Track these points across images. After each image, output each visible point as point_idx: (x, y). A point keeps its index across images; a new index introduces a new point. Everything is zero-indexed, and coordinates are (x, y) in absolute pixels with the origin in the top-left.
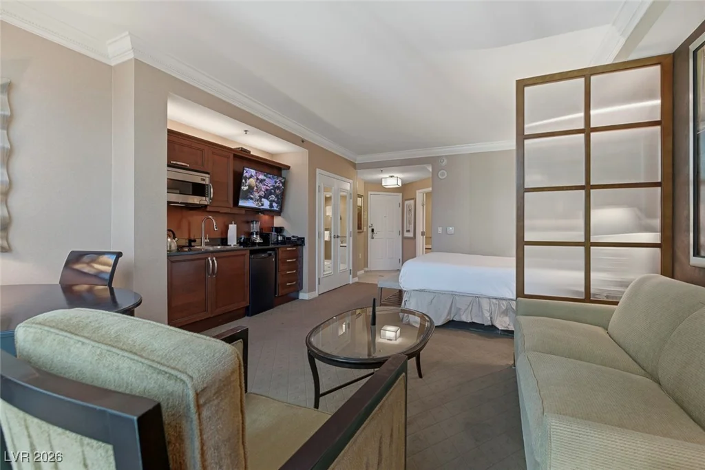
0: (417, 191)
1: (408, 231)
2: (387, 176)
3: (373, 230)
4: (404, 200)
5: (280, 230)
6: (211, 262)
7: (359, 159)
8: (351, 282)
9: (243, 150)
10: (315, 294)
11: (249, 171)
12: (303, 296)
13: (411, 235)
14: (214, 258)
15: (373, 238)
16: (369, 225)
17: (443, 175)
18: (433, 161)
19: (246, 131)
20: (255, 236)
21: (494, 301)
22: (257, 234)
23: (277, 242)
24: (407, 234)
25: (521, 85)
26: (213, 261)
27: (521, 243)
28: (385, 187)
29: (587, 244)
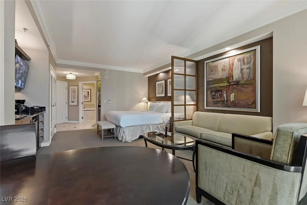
0: (80, 83)
1: (73, 102)
2: (69, 73)
4: (69, 86)
5: (22, 102)
8: (55, 132)
13: (75, 104)
17: (106, 77)
18: (101, 70)
24: (71, 104)
25: (173, 58)
27: (173, 105)
28: (67, 78)
29: (185, 105)
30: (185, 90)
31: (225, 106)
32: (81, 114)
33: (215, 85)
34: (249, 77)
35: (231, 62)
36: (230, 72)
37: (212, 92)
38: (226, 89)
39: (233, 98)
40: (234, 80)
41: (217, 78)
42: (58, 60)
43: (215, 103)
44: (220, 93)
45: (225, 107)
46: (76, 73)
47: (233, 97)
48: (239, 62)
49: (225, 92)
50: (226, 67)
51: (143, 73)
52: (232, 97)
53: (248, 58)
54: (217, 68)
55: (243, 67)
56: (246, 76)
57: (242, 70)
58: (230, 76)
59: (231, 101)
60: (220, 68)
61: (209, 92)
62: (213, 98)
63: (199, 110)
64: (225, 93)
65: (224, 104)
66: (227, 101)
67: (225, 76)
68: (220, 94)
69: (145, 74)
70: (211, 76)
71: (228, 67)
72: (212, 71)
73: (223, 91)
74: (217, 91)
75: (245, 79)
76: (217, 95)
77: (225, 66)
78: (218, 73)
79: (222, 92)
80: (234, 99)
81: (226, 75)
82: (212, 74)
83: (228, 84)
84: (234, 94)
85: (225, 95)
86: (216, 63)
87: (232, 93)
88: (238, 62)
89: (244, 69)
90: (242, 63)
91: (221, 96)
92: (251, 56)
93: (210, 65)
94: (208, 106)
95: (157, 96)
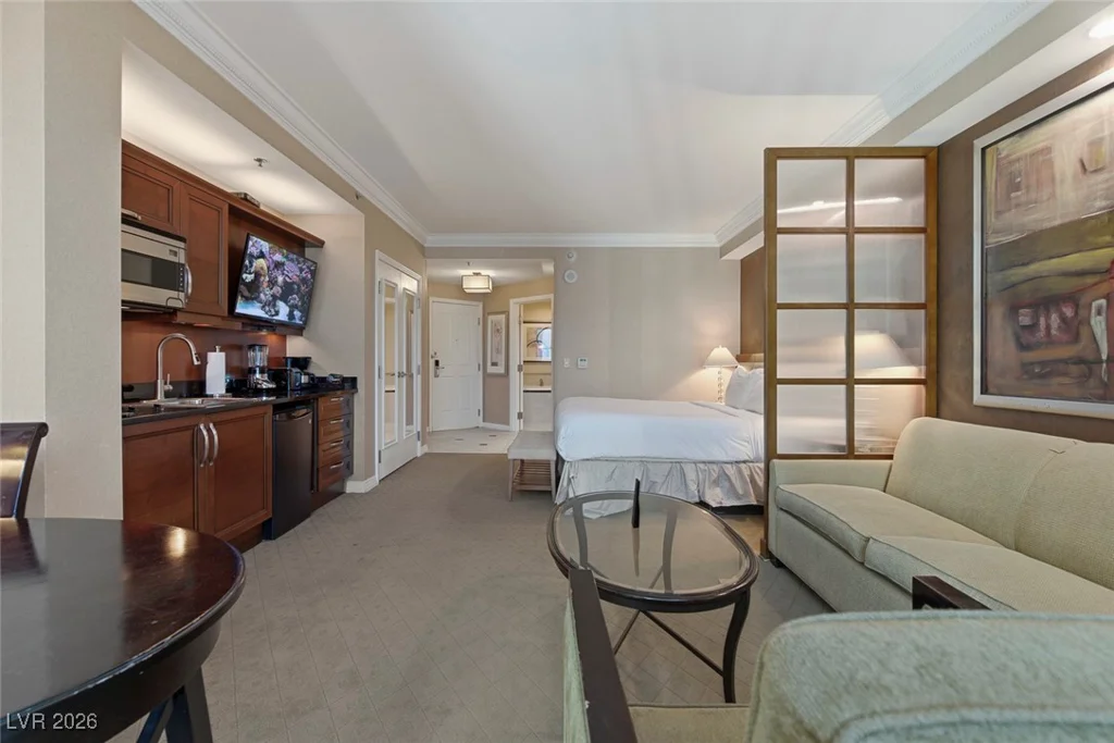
0: (512, 301)
1: (494, 364)
2: (469, 272)
3: (437, 363)
4: (486, 314)
5: (302, 363)
6: (205, 433)
7: (431, 241)
8: (419, 455)
9: (245, 198)
10: (374, 481)
11: (258, 244)
12: (352, 487)
13: (501, 370)
14: (211, 426)
15: (436, 376)
16: (431, 353)
17: (571, 276)
18: (557, 255)
19: (259, 160)
20: (258, 376)
21: (702, 466)
22: (262, 372)
23: (303, 388)
24: (491, 369)
25: (773, 156)
26: (209, 431)
27: (771, 382)
28: (467, 291)
29: (850, 381)
30: (850, 306)
31: (1101, 392)
32: (516, 404)
33: (1034, 268)
37: (1014, 310)
38: (1104, 288)
41: (1047, 225)
42: (430, 238)
43: (1037, 376)
44: (1069, 312)
45: (1103, 399)
46: (492, 273)
49: (1103, 302)
50: (1106, 146)
51: (718, 245)
54: (1050, 164)
60: (1065, 161)
61: (997, 313)
62: (1023, 347)
63: (944, 409)
64: (1099, 313)
65: (1092, 382)
67: (1104, 203)
68: (1063, 319)
69: (724, 250)
70: (1011, 217)
72: (1017, 187)
73: (1083, 301)
74: (1047, 303)
76: (1048, 328)
77: (1101, 140)
78: (1053, 196)
79: (1077, 306)
81: (1106, 198)
82: (1017, 205)
85: (1098, 324)
86: (1038, 138)
91: (1075, 329)
93: (1008, 156)
94: (991, 390)
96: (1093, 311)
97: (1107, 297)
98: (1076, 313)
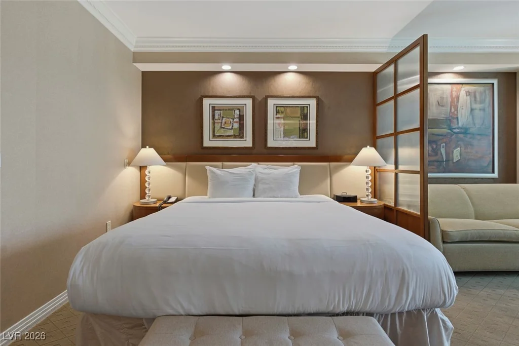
31: (443, 170)
34: (483, 124)
35: (454, 94)
36: (453, 110)
38: (444, 140)
39: (459, 156)
40: (460, 125)
44: (435, 147)
45: (444, 172)
47: (459, 154)
48: (469, 97)
49: (444, 144)
50: (445, 100)
52: (456, 154)
53: (481, 93)
55: (474, 106)
56: (478, 121)
57: (472, 110)
58: (454, 118)
59: (454, 161)
60: (433, 100)
64: (443, 147)
65: (441, 167)
66: (447, 161)
67: (443, 116)
68: (432, 148)
71: (449, 100)
73: (439, 143)
75: (477, 126)
77: (444, 97)
79: (437, 145)
80: (460, 158)
83: (449, 131)
84: (459, 149)
85: (443, 151)
87: (456, 148)
88: (467, 95)
89: (476, 109)
90: (473, 99)
91: (436, 151)
92: (485, 91)
95: (207, 143)
96: (442, 147)
97: (445, 143)
98: (437, 147)
